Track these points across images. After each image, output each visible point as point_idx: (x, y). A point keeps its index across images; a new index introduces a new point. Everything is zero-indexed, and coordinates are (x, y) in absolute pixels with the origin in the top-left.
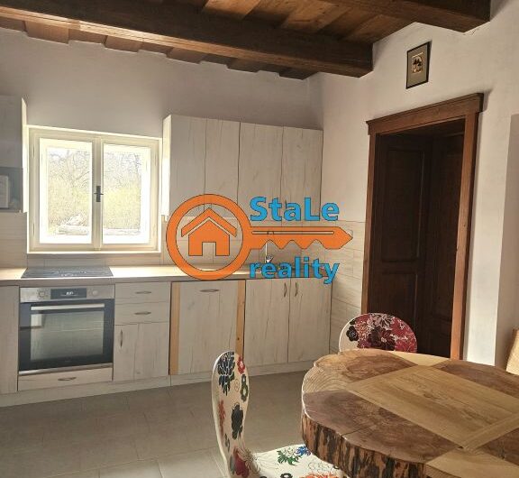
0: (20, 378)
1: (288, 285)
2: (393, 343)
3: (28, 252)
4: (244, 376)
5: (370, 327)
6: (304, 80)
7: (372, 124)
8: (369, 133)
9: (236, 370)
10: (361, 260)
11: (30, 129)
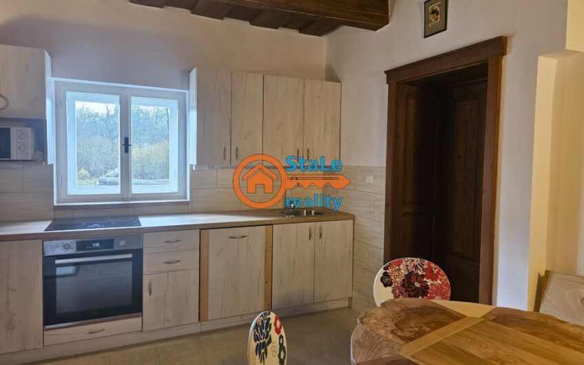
0: (45, 333)
1: (313, 229)
2: (427, 287)
3: (55, 205)
4: (281, 337)
5: (404, 272)
6: (321, 37)
7: (389, 73)
8: (388, 82)
9: (273, 332)
10: (382, 204)
11: (56, 82)
